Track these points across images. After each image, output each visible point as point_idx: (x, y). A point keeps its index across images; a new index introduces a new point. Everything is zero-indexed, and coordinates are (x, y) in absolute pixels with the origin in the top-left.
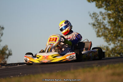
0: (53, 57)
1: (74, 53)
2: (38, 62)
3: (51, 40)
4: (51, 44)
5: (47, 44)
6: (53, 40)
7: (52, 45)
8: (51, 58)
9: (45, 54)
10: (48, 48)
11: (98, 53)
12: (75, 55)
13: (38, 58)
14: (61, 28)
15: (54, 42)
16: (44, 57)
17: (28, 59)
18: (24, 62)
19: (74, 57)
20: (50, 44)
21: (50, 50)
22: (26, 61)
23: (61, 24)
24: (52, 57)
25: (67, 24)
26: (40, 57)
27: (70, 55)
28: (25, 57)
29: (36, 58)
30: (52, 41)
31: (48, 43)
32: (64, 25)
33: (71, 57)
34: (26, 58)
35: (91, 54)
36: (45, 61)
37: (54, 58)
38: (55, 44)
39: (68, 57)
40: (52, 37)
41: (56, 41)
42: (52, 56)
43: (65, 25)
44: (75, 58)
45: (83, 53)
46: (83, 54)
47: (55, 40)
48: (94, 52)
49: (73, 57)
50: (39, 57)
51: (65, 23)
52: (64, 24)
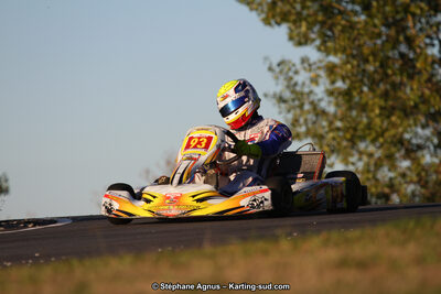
0: (198, 201)
1: (265, 187)
2: (149, 215)
3: (193, 144)
4: (190, 158)
5: (180, 158)
6: (199, 143)
7: (196, 160)
8: (190, 202)
9: (172, 190)
10: (181, 171)
11: (344, 188)
12: (268, 195)
13: (148, 201)
14: (222, 105)
15: (202, 151)
16: (168, 198)
17: (116, 206)
18: (103, 212)
19: (266, 203)
20: (188, 159)
21: (188, 177)
22: (109, 211)
23: (222, 91)
24: (193, 198)
25: (242, 94)
26: (154, 197)
27: (253, 196)
28: (106, 196)
29: (142, 203)
30: (195, 147)
31: (181, 154)
32: (233, 96)
33: (255, 200)
34: (108, 200)
35: (322, 191)
36: (169, 213)
37: (199, 204)
38: (205, 156)
39: (245, 202)
40: (196, 134)
41: (207, 147)
42: (193, 196)
43: (237, 96)
44: (268, 205)
45: (295, 187)
46: (297, 192)
47: (203, 145)
48: (333, 186)
49: (262, 202)
50: (151, 198)
51: (236, 90)
52: (232, 92)
